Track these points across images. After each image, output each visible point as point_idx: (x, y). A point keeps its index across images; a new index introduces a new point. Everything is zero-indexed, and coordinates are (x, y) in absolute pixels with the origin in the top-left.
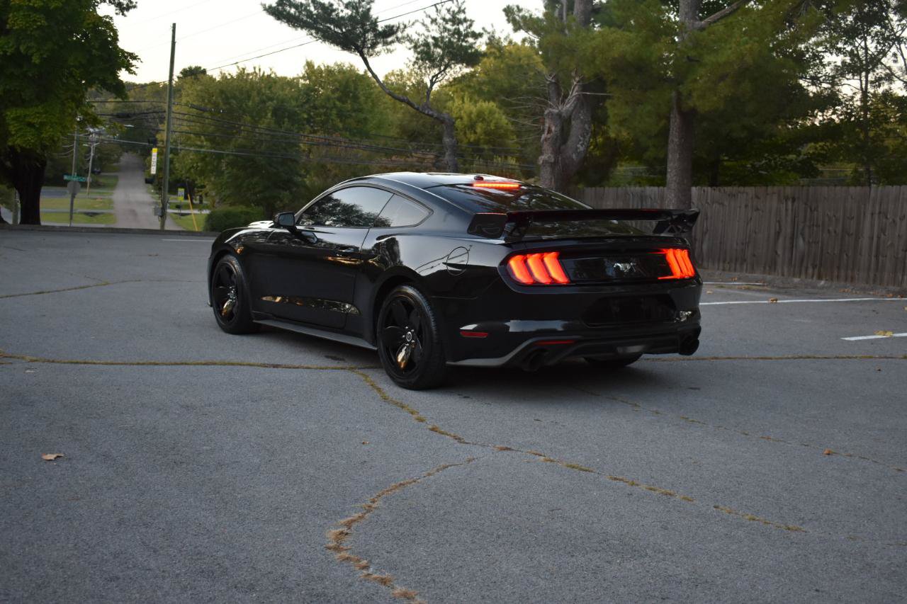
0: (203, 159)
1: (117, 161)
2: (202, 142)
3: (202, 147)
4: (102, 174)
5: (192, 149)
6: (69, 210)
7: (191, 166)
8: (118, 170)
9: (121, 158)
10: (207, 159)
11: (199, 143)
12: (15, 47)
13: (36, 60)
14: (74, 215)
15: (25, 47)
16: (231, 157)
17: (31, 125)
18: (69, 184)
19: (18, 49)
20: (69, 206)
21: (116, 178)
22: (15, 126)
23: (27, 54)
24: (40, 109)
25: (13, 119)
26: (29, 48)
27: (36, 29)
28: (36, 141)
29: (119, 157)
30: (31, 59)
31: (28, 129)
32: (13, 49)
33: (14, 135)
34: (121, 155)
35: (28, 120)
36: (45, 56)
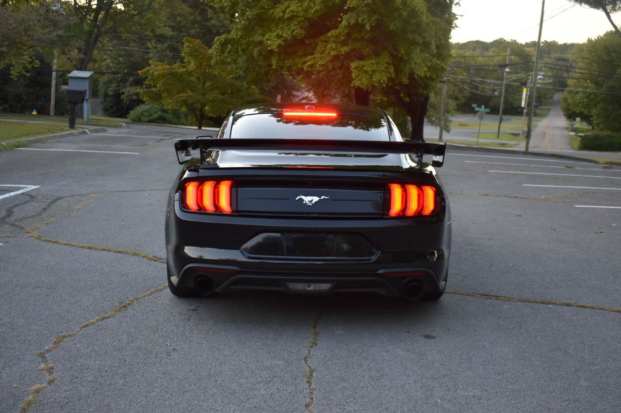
0: (588, 97)
1: (551, 98)
2: (588, 84)
3: (587, 88)
4: (540, 107)
5: (580, 89)
6: (497, 131)
7: (579, 101)
8: (552, 104)
9: (554, 96)
10: (591, 97)
11: (586, 85)
12: (356, 19)
13: (368, 27)
14: (500, 134)
15: (362, 19)
16: (603, 95)
17: (366, 72)
18: (478, 113)
19: (357, 20)
20: (497, 128)
21: (549, 110)
22: (355, 73)
23: (362, 24)
24: (373, 61)
25: (355, 68)
26: (364, 20)
27: (364, 6)
28: (368, 83)
29: (552, 96)
30: (365, 27)
31: (364, 75)
32: (354, 21)
33: (354, 79)
34: (554, 94)
35: (365, 68)
36: (373, 24)
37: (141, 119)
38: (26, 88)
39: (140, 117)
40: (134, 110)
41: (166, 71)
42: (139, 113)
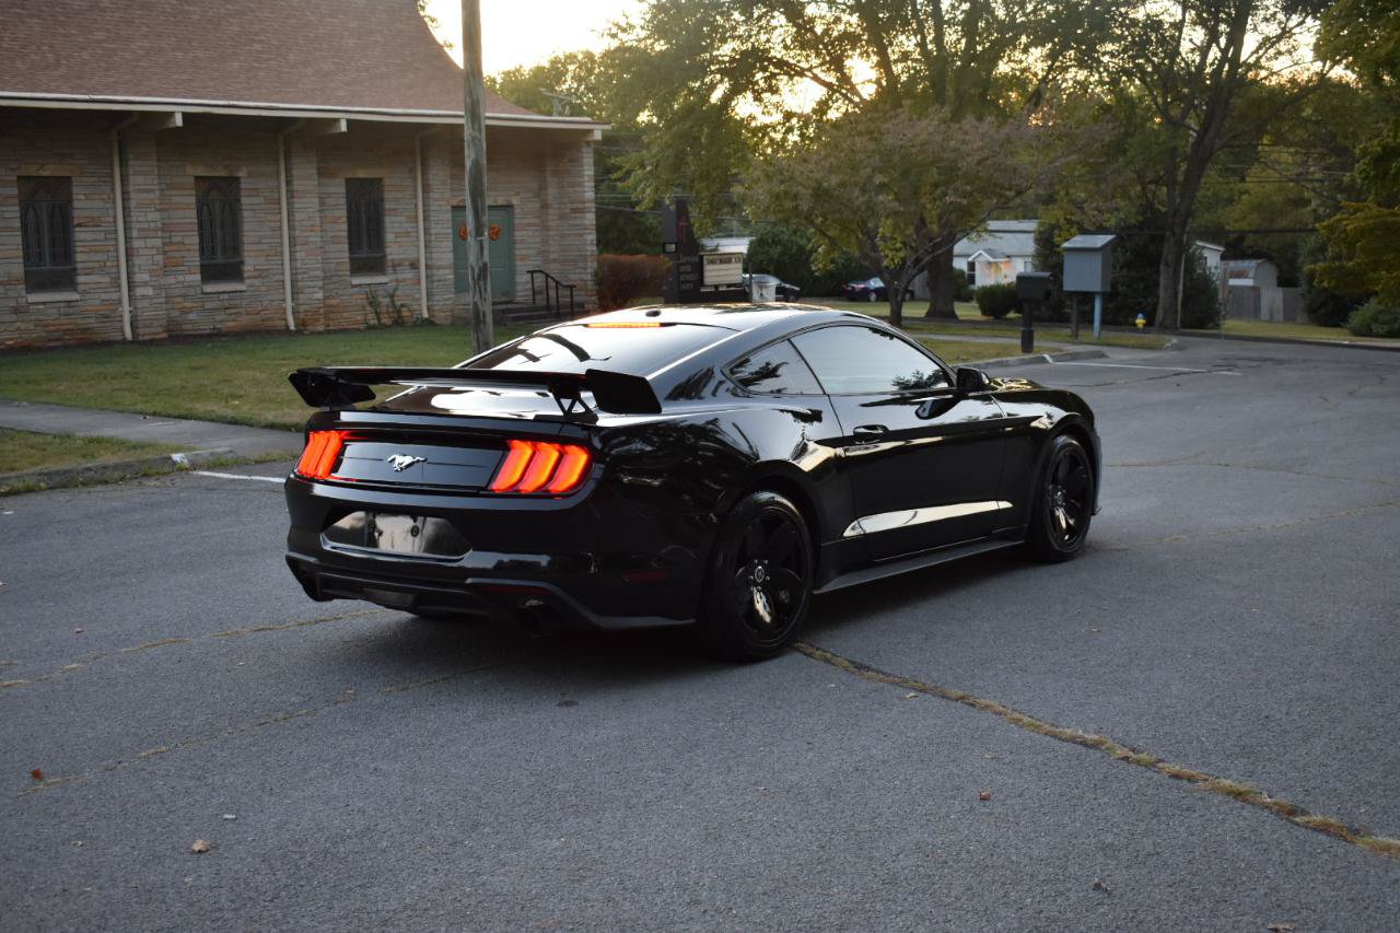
37: (1371, 330)
38: (1125, 270)
39: (1368, 326)
40: (1357, 310)
41: (1370, 222)
42: (1368, 315)
